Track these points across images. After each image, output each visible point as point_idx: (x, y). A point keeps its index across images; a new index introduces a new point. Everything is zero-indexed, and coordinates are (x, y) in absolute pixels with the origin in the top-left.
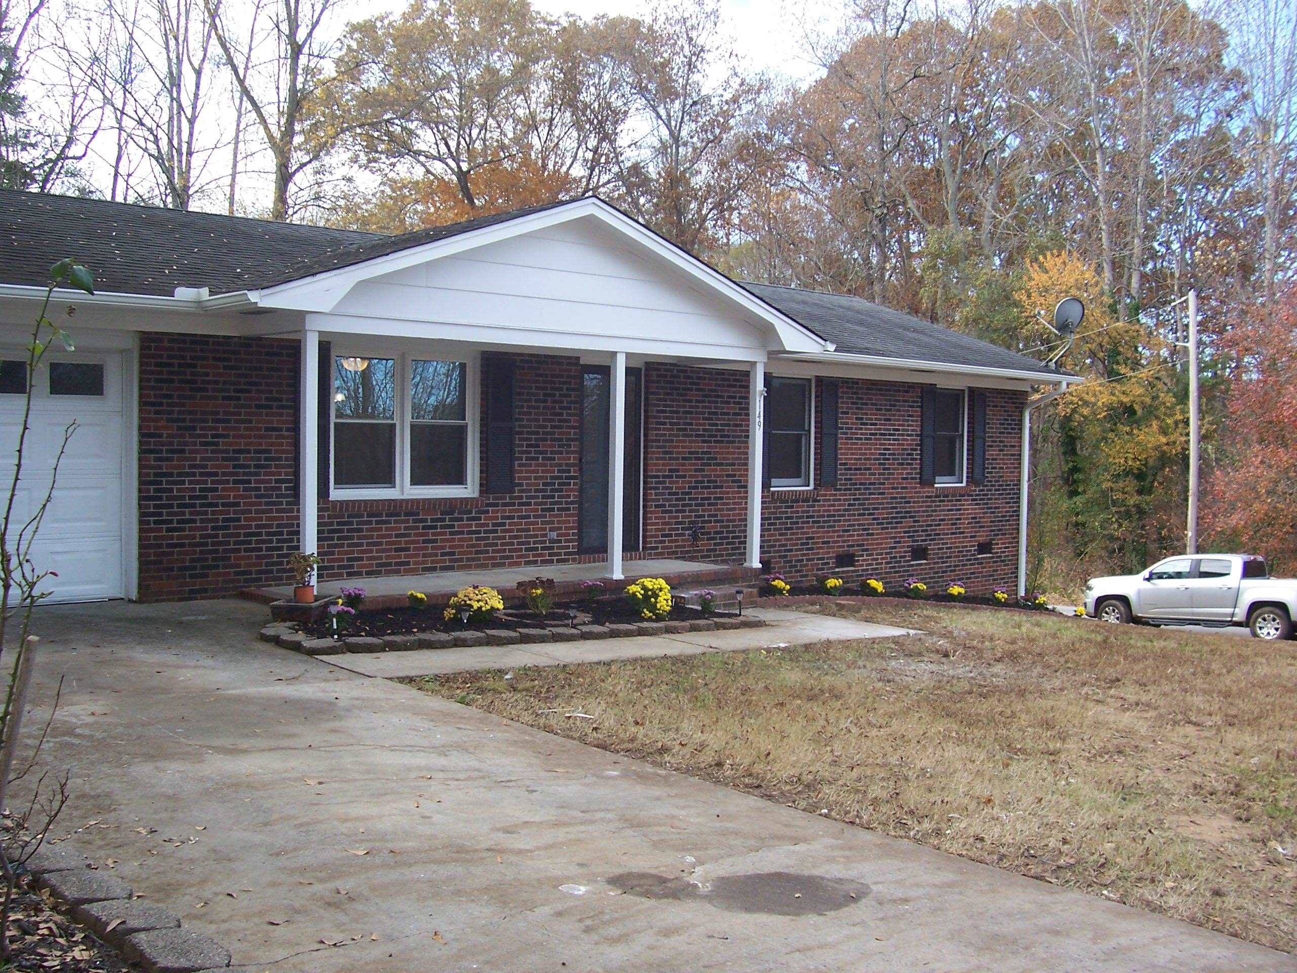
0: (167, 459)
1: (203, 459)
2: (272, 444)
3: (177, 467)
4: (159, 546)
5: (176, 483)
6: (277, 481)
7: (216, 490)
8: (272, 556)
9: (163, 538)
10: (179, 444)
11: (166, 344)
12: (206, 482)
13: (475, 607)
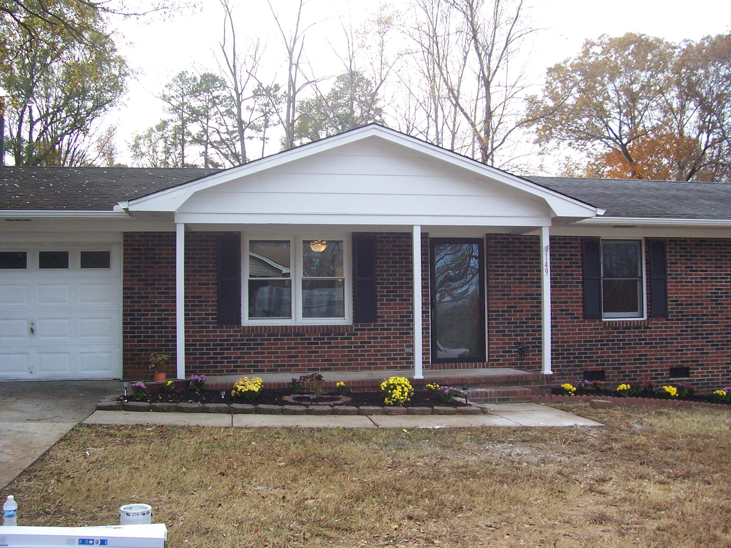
0: (138, 302)
1: (159, 302)
2: (203, 293)
3: (143, 306)
4: (133, 350)
5: (143, 315)
6: (206, 314)
7: (168, 319)
8: (203, 358)
9: (135, 346)
10: (145, 293)
11: (137, 238)
12: (161, 315)
13: (239, 390)
